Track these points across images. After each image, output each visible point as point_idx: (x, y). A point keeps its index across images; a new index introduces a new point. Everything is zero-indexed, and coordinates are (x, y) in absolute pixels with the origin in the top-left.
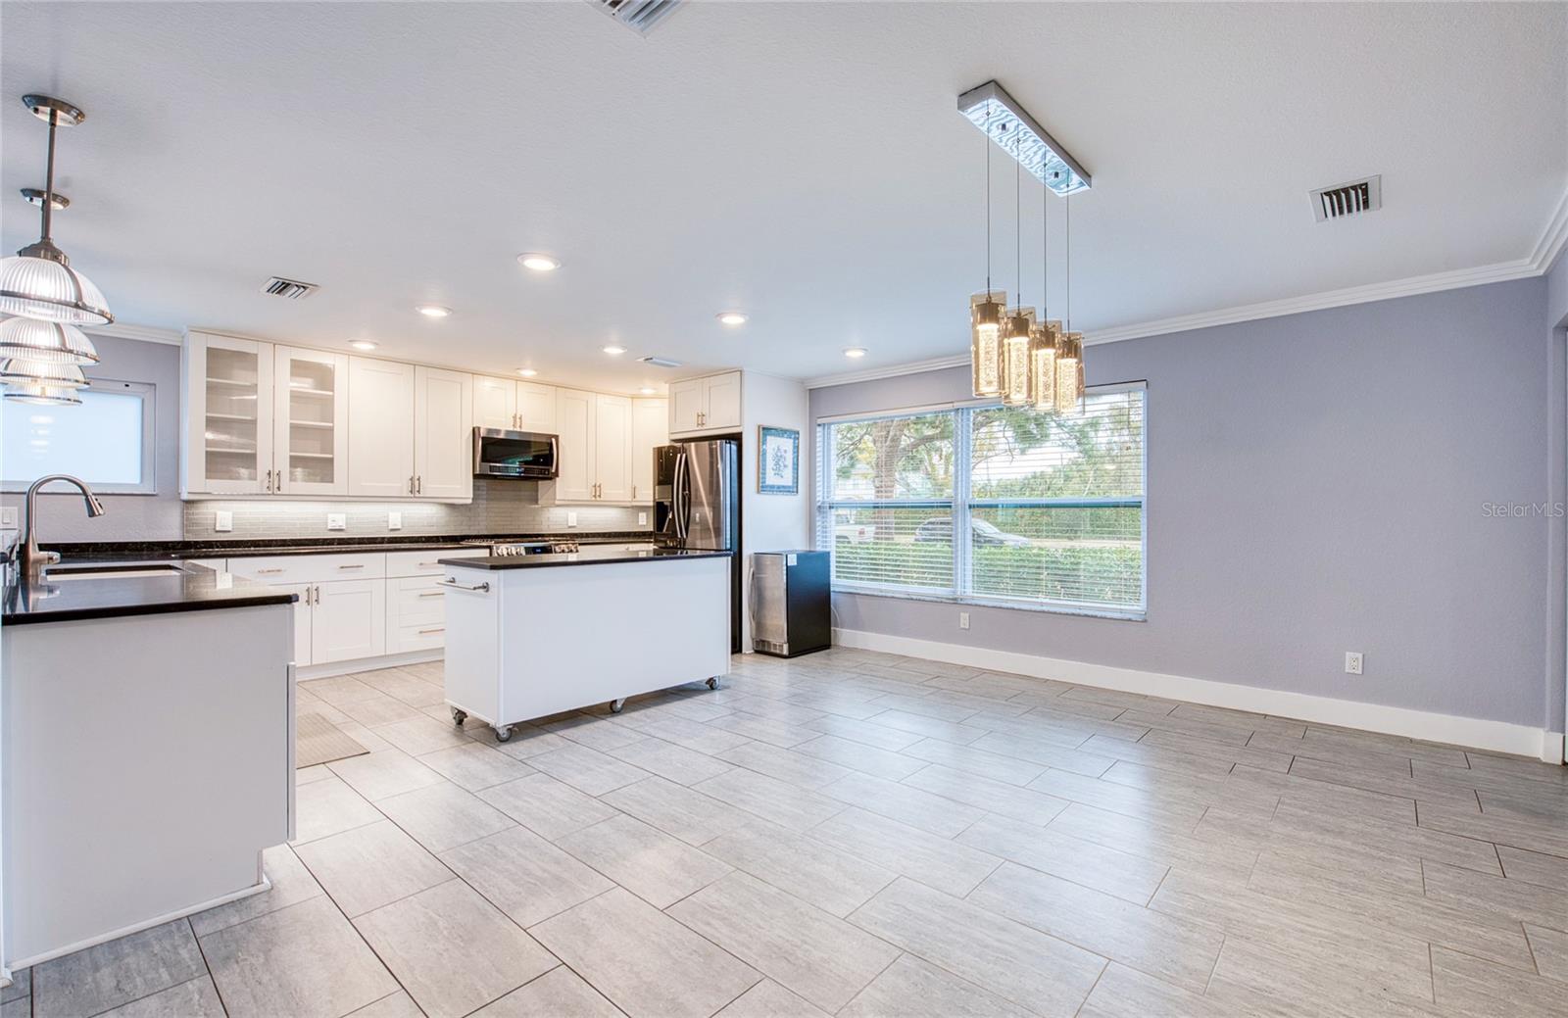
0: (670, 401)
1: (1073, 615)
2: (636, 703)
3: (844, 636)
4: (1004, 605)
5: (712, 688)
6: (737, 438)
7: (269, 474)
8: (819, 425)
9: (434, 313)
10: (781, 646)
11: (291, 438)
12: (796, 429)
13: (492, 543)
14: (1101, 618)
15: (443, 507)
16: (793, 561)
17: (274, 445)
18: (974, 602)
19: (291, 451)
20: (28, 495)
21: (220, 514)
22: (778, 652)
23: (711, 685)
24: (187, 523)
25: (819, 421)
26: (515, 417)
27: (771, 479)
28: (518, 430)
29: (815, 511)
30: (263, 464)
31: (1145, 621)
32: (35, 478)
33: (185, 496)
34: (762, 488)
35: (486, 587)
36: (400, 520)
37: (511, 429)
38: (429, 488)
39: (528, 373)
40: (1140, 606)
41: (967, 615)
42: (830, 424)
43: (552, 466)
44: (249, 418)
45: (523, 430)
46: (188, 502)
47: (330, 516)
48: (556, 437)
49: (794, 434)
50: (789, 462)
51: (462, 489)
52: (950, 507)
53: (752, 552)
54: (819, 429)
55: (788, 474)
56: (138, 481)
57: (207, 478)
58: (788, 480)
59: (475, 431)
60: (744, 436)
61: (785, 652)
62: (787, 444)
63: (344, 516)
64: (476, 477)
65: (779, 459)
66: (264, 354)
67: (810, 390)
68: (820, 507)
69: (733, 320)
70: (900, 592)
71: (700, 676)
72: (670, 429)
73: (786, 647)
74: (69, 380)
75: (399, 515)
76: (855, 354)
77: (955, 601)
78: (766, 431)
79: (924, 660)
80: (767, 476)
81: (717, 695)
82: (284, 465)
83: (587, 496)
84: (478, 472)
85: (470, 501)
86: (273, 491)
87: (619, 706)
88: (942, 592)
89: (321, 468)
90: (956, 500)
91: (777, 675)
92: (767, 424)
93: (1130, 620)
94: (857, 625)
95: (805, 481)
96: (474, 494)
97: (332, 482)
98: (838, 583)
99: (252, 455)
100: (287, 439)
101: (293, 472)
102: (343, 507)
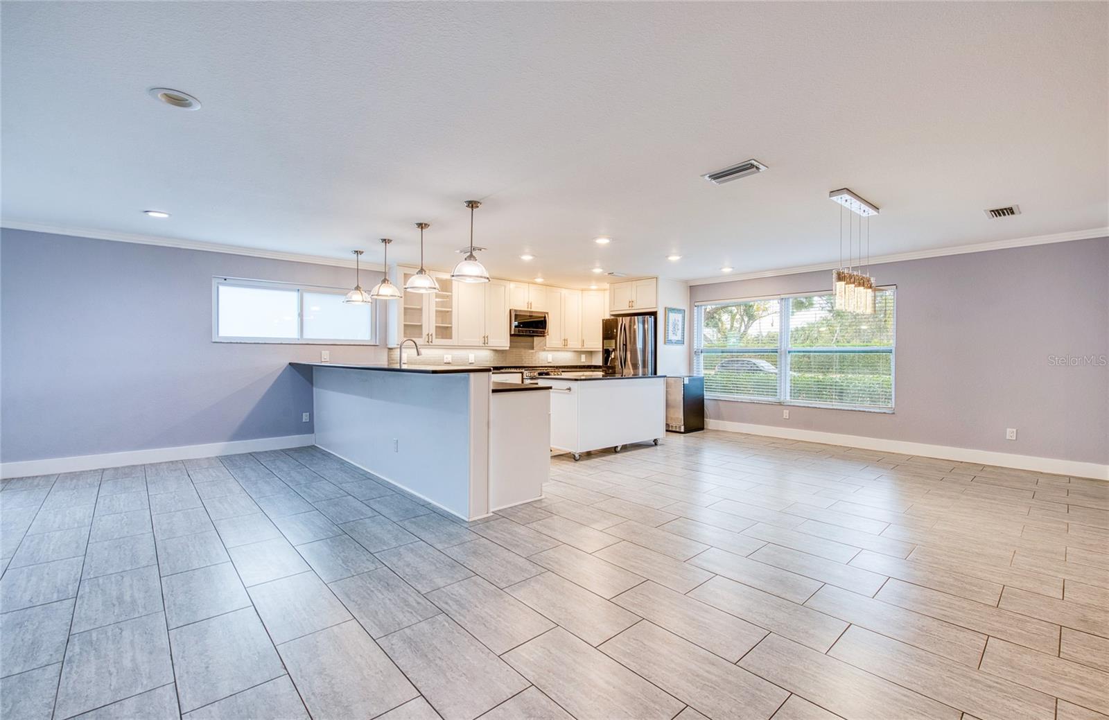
0: (610, 293)
1: (852, 410)
2: (625, 448)
3: (710, 423)
4: (810, 405)
5: (656, 444)
6: (654, 314)
7: (428, 335)
8: (695, 306)
9: (527, 258)
10: (680, 427)
11: (436, 317)
12: (684, 308)
13: (523, 371)
14: (868, 412)
15: (492, 352)
16: (686, 381)
17: (429, 322)
18: (792, 404)
19: (436, 323)
22: (678, 430)
23: (656, 442)
24: (390, 359)
25: (696, 304)
26: (528, 303)
27: (671, 337)
28: (529, 310)
29: (692, 354)
30: (425, 330)
31: (894, 413)
33: (390, 346)
34: (666, 341)
35: (569, 389)
36: (473, 358)
37: (526, 309)
38: (491, 341)
39: (539, 280)
40: (892, 404)
41: (788, 411)
42: (701, 306)
43: (545, 329)
44: (418, 307)
45: (532, 310)
46: (390, 349)
48: (547, 313)
49: (682, 312)
50: (680, 327)
51: (504, 342)
52: (777, 352)
54: (696, 308)
55: (679, 333)
56: (369, 339)
57: (404, 336)
58: (679, 337)
59: (511, 311)
60: (658, 313)
61: (682, 430)
62: (679, 317)
63: (450, 356)
64: (511, 335)
65: (675, 325)
67: (690, 287)
68: (695, 352)
69: (674, 258)
70: (746, 399)
71: (649, 438)
72: (610, 308)
73: (683, 427)
74: (395, 296)
75: (473, 355)
76: (727, 270)
77: (780, 404)
78: (668, 310)
79: (761, 436)
80: (670, 335)
81: (658, 447)
82: (433, 331)
83: (560, 345)
84: (513, 333)
85: (508, 348)
86: (429, 343)
87: (619, 449)
88: (771, 399)
89: (444, 331)
90: (781, 349)
91: (679, 440)
92: (670, 306)
93: (885, 413)
94: (719, 417)
95: (688, 338)
96: (510, 344)
97: (451, 339)
98: (707, 395)
99: (421, 326)
100: (434, 318)
101: (436, 335)
102: (450, 351)
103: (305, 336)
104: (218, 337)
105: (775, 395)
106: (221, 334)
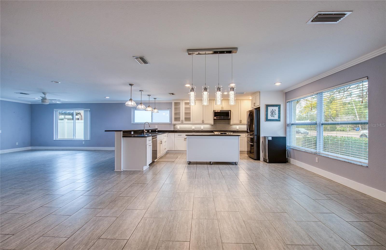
0: (251, 100)
1: (345, 162)
3: (291, 160)
4: (327, 156)
5: (236, 164)
8: (288, 102)
10: (267, 160)
11: (185, 114)
12: (280, 104)
13: (215, 132)
14: (353, 164)
15: (210, 125)
16: (270, 139)
17: (182, 116)
18: (320, 154)
20: (144, 124)
21: (178, 126)
24: (174, 128)
26: (222, 107)
29: (286, 126)
30: (181, 119)
31: (367, 167)
32: (145, 122)
34: (267, 120)
36: (203, 128)
37: (221, 110)
38: (205, 122)
41: (317, 158)
43: (229, 116)
44: (179, 112)
45: (224, 110)
46: (174, 125)
47: (192, 127)
48: (230, 111)
49: (279, 106)
50: (277, 113)
51: (212, 122)
52: (316, 124)
53: (263, 136)
55: (276, 116)
56: (169, 122)
57: (174, 121)
59: (214, 111)
60: (260, 108)
61: (268, 162)
62: (276, 108)
63: (194, 127)
64: (214, 120)
65: (273, 112)
66: (181, 102)
67: (285, 93)
68: (288, 125)
72: (251, 107)
75: (203, 127)
77: (317, 154)
80: (269, 117)
82: (184, 119)
83: (238, 122)
85: (213, 124)
86: (182, 123)
87: (212, 163)
88: (313, 151)
89: (188, 119)
90: (317, 122)
92: (268, 104)
93: (362, 166)
94: (294, 157)
95: (283, 118)
97: (190, 121)
99: (180, 118)
100: (184, 115)
101: (185, 120)
102: (194, 125)
103: (153, 122)
104: (134, 122)
105: (316, 149)
106: (135, 122)
